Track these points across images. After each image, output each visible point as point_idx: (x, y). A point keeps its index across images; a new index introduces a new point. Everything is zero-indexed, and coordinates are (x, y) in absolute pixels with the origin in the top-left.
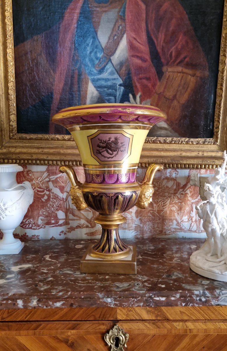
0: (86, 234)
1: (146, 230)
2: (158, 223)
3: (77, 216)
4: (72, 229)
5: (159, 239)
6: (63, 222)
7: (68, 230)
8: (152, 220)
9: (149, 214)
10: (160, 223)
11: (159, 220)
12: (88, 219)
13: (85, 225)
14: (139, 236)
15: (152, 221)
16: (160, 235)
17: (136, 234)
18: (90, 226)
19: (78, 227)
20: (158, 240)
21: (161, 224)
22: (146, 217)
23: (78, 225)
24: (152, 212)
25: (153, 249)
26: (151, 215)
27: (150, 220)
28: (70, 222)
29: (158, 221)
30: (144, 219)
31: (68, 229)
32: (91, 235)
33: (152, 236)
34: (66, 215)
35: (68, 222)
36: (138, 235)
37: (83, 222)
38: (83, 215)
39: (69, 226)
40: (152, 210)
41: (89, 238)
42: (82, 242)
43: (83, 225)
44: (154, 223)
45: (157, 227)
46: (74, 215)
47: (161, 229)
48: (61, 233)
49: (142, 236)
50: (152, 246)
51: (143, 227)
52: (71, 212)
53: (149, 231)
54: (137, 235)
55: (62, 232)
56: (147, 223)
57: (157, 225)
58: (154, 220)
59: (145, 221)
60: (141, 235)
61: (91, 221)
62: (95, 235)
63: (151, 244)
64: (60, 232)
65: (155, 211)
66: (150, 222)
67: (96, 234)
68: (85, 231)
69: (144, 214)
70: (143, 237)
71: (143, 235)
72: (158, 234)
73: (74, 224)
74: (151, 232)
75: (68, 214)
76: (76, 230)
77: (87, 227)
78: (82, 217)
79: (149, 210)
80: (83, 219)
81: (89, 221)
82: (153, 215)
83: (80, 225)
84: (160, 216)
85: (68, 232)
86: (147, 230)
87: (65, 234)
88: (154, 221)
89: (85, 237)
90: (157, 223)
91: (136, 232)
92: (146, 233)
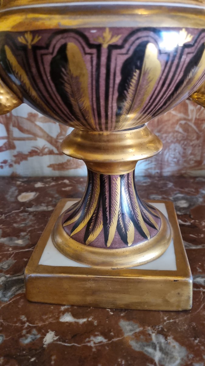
0: (50, 166)
1: (168, 161)
2: (194, 146)
3: (28, 132)
4: (21, 157)
5: (195, 178)
6: (5, 144)
7: (14, 159)
8: (182, 140)
9: (178, 128)
10: (199, 146)
11: (198, 138)
12: (51, 137)
13: (46, 150)
14: (153, 172)
15: (182, 142)
16: (195, 170)
17: (147, 167)
18: (55, 151)
19: (34, 154)
20: (192, 180)
21: (200, 148)
22: (169, 133)
23: (34, 149)
24: (183, 122)
25: (184, 208)
26: (181, 130)
27: (177, 140)
28: (16, 143)
29: (193, 142)
30: (166, 137)
31: (15, 156)
32: (59, 169)
33: (179, 170)
34: (8, 130)
35: (13, 143)
36: (151, 168)
37: (41, 143)
38: (41, 129)
39: (15, 152)
40: (185, 119)
41: (57, 173)
42: (39, 185)
43: (44, 148)
44: (185, 145)
45: (191, 154)
46: (21, 129)
47: (198, 158)
48: (3, 165)
49: (159, 171)
50: (183, 198)
51: (162, 154)
52: (15, 123)
53: (174, 162)
54: (148, 169)
55: (5, 162)
56: (172, 146)
57: (192, 150)
58: (186, 139)
59: (167, 142)
60: (158, 169)
61: (57, 142)
62: (68, 169)
63: (181, 192)
64: (2, 163)
65: (190, 120)
66: (177, 145)
67: (69, 167)
68: (47, 160)
69: (165, 128)
70: (161, 173)
71: (161, 168)
72: (192, 168)
73: (24, 147)
74: (177, 163)
75: (11, 127)
76: (29, 158)
77: (51, 153)
78: (40, 133)
79: (177, 118)
80: (41, 137)
81: (53, 141)
82: (186, 128)
83: (36, 150)
84: (201, 131)
85: (15, 162)
86: (170, 159)
87: (11, 166)
88: (186, 143)
89: (48, 172)
90: (192, 145)
91: (149, 164)
92: (168, 165)
